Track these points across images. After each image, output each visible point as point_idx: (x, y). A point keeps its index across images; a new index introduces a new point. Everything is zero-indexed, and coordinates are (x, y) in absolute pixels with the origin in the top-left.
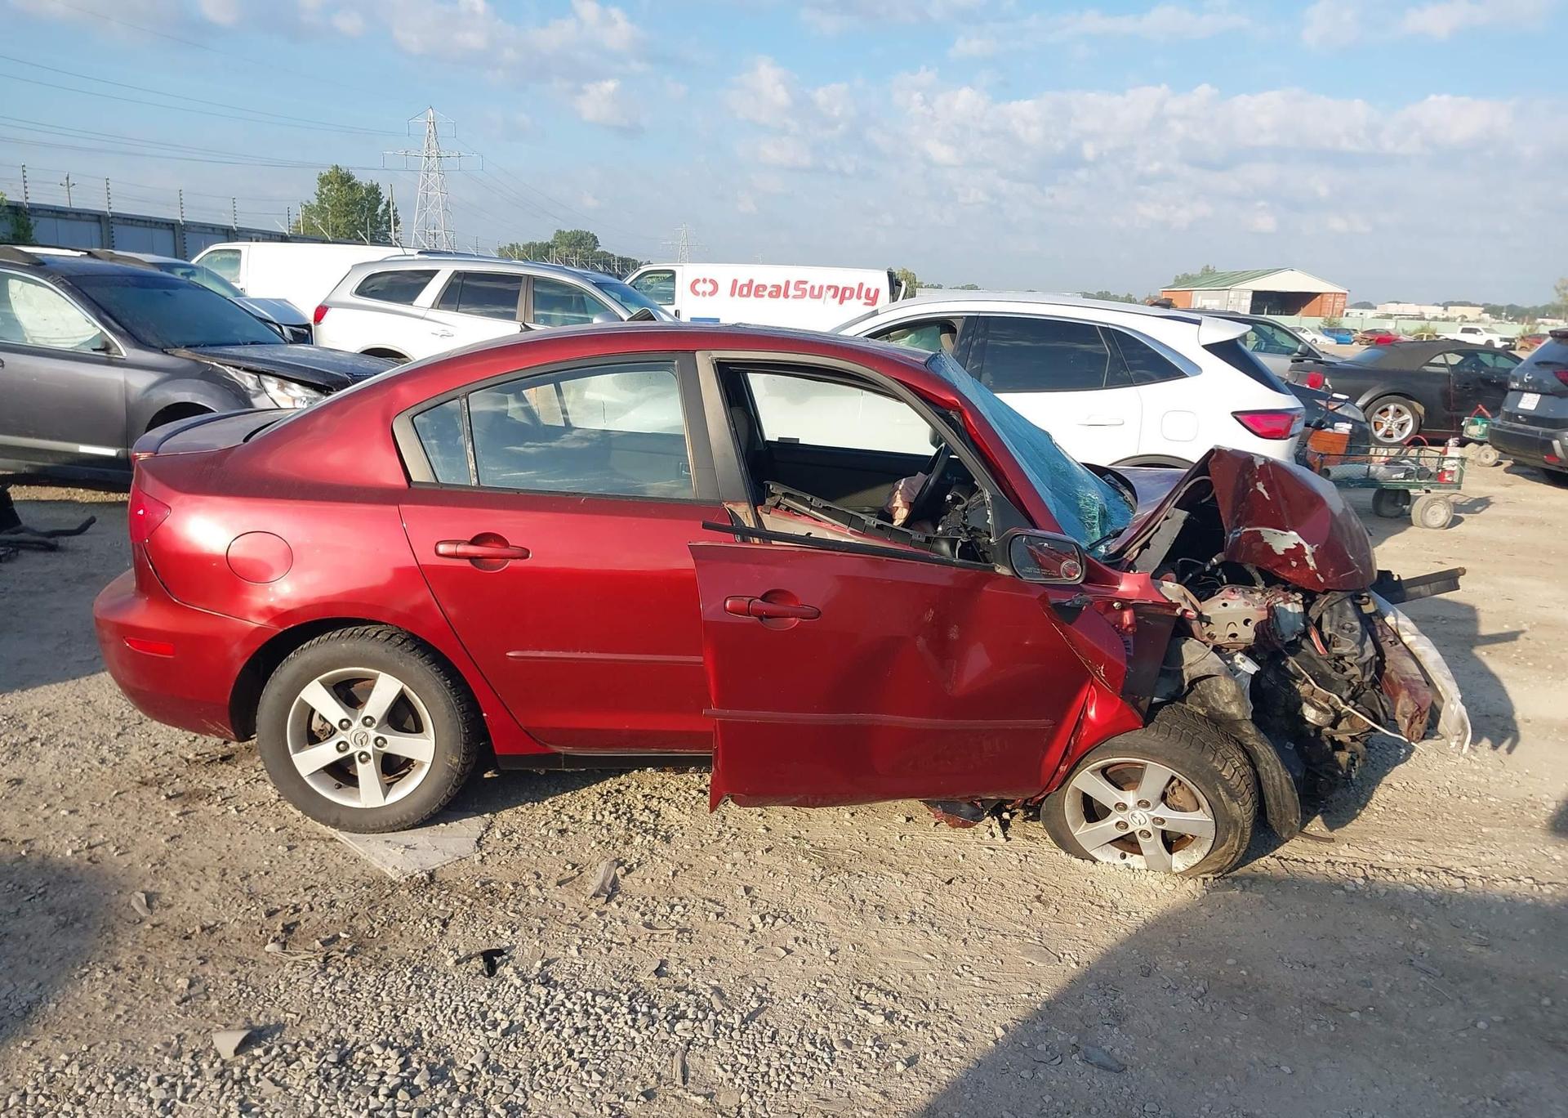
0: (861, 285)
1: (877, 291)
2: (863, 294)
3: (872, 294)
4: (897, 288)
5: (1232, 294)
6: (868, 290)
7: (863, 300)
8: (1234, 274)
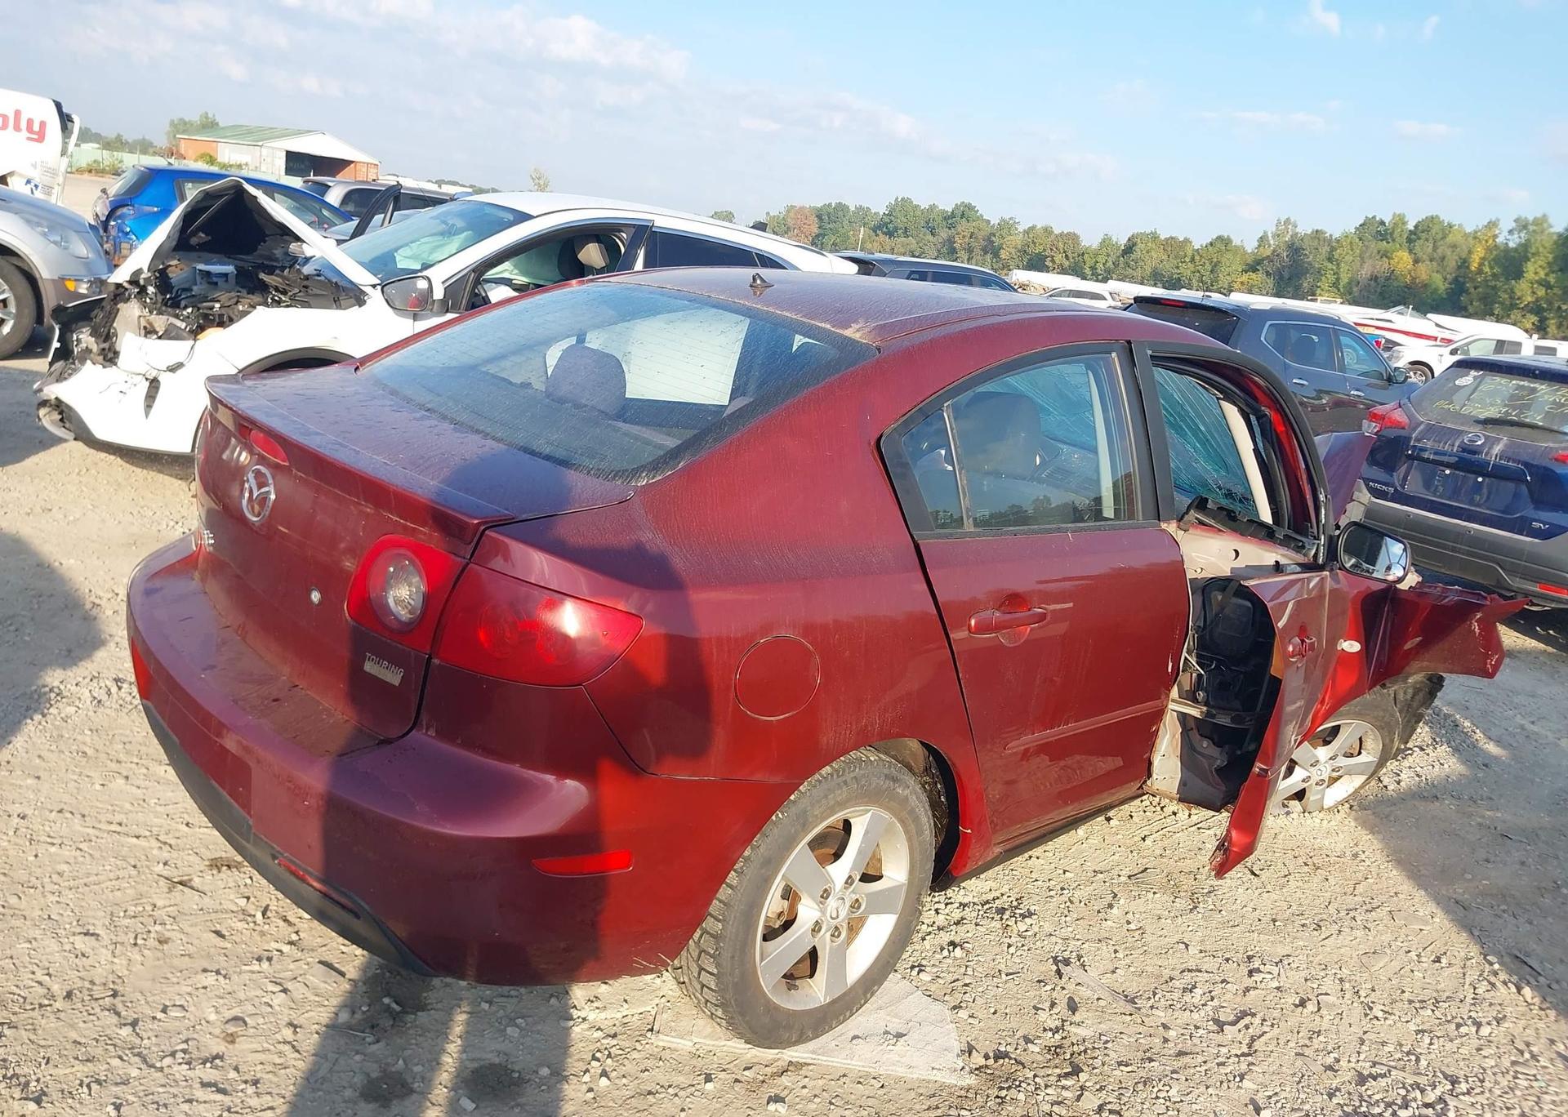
0: (18, 113)
1: (43, 124)
2: (23, 125)
3: (36, 128)
4: (69, 124)
5: (264, 151)
6: (30, 122)
7: (24, 134)
8: (261, 129)
